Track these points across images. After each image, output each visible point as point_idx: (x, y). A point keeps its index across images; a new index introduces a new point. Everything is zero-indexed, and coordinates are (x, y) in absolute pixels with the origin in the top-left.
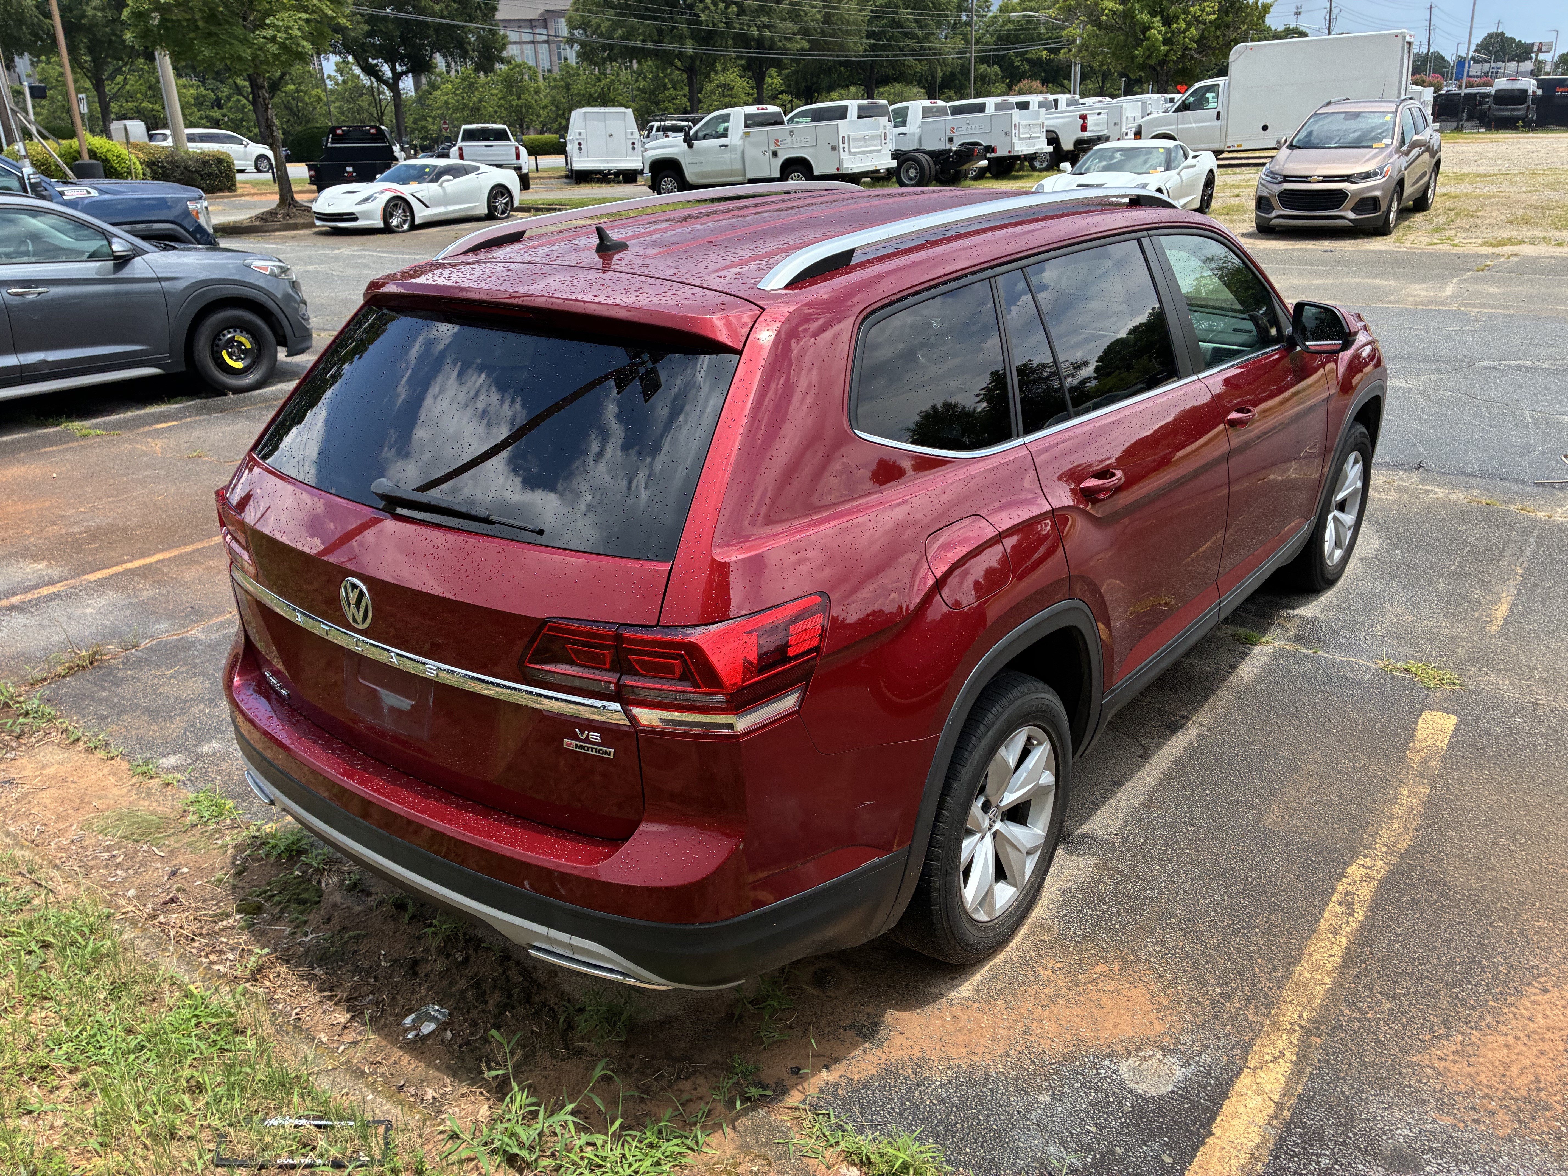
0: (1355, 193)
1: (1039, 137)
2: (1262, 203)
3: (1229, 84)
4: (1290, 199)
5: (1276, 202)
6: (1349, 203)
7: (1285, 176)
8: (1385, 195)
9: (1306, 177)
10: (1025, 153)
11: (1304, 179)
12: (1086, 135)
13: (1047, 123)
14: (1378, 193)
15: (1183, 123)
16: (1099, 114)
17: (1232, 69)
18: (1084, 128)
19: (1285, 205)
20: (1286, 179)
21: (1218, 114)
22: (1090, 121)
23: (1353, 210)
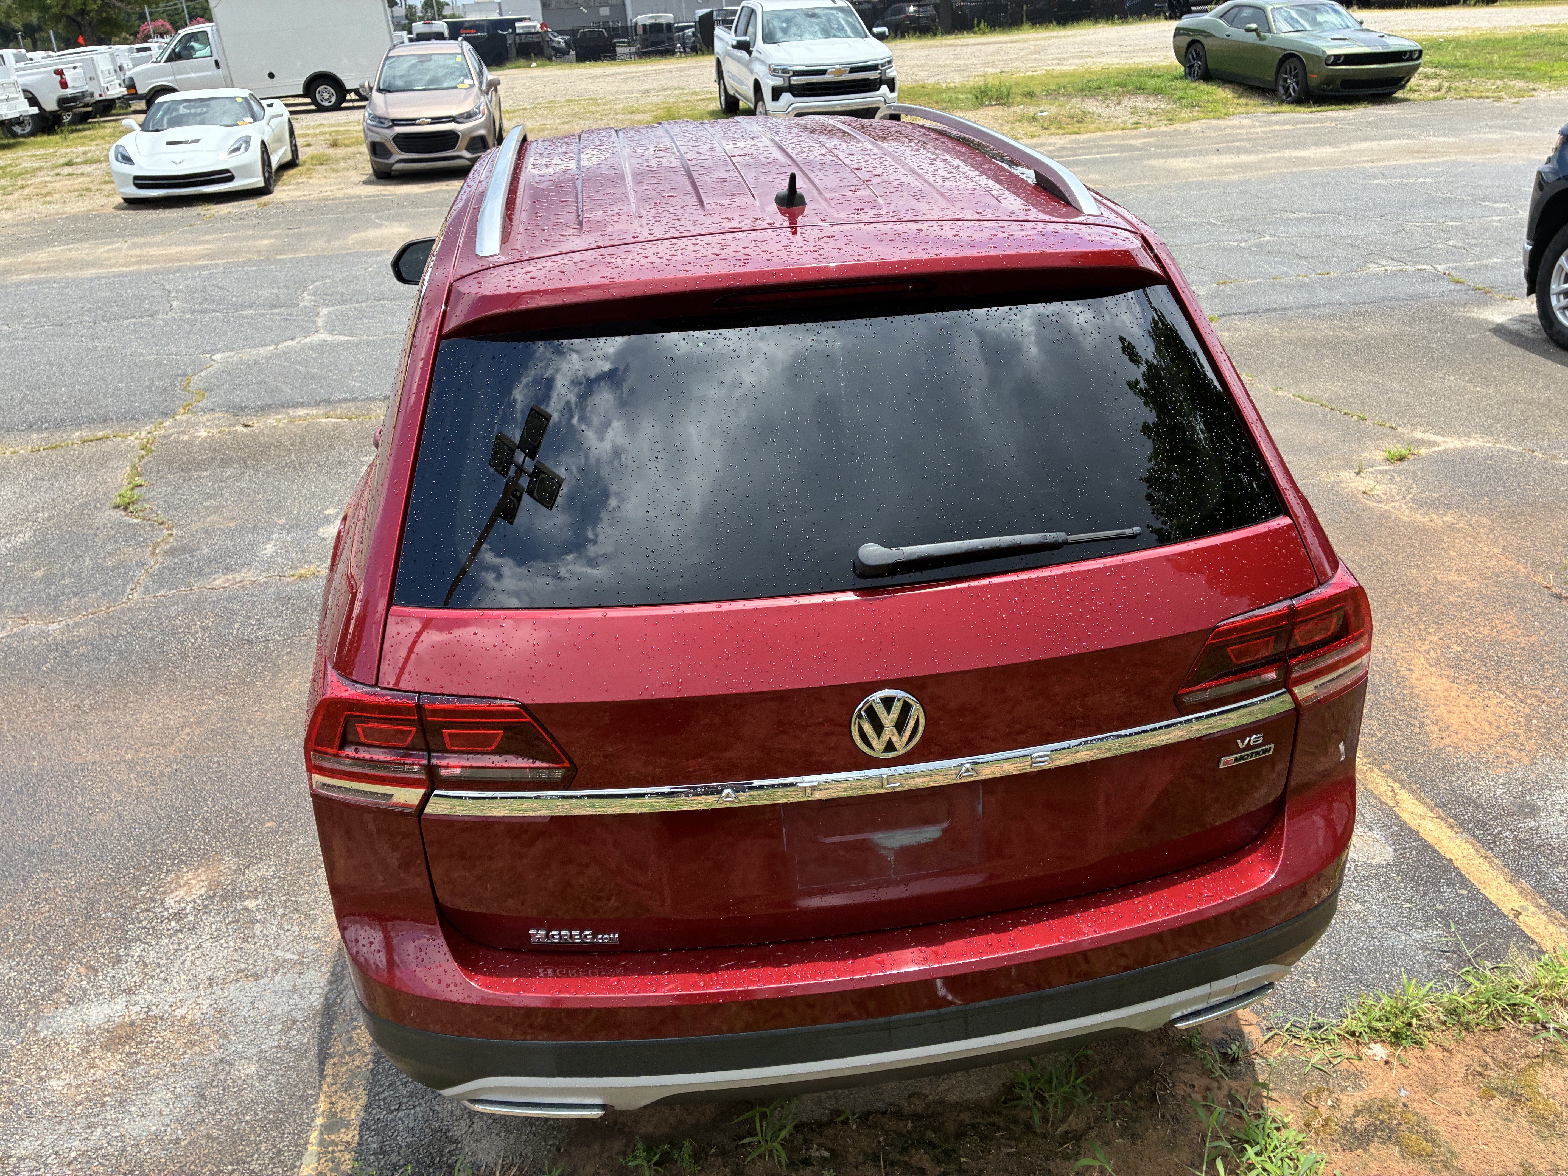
0: (465, 133)
1: (16, 98)
2: (377, 149)
3: (218, 30)
4: (407, 142)
5: (392, 147)
6: (463, 142)
7: (393, 120)
8: (489, 132)
9: (415, 120)
10: (10, 117)
11: (412, 122)
12: (69, 92)
13: (21, 80)
14: (482, 132)
15: (180, 74)
16: (75, 68)
17: (216, 12)
18: (64, 85)
19: (403, 149)
20: (395, 122)
21: (216, 62)
22: (68, 75)
23: (467, 149)
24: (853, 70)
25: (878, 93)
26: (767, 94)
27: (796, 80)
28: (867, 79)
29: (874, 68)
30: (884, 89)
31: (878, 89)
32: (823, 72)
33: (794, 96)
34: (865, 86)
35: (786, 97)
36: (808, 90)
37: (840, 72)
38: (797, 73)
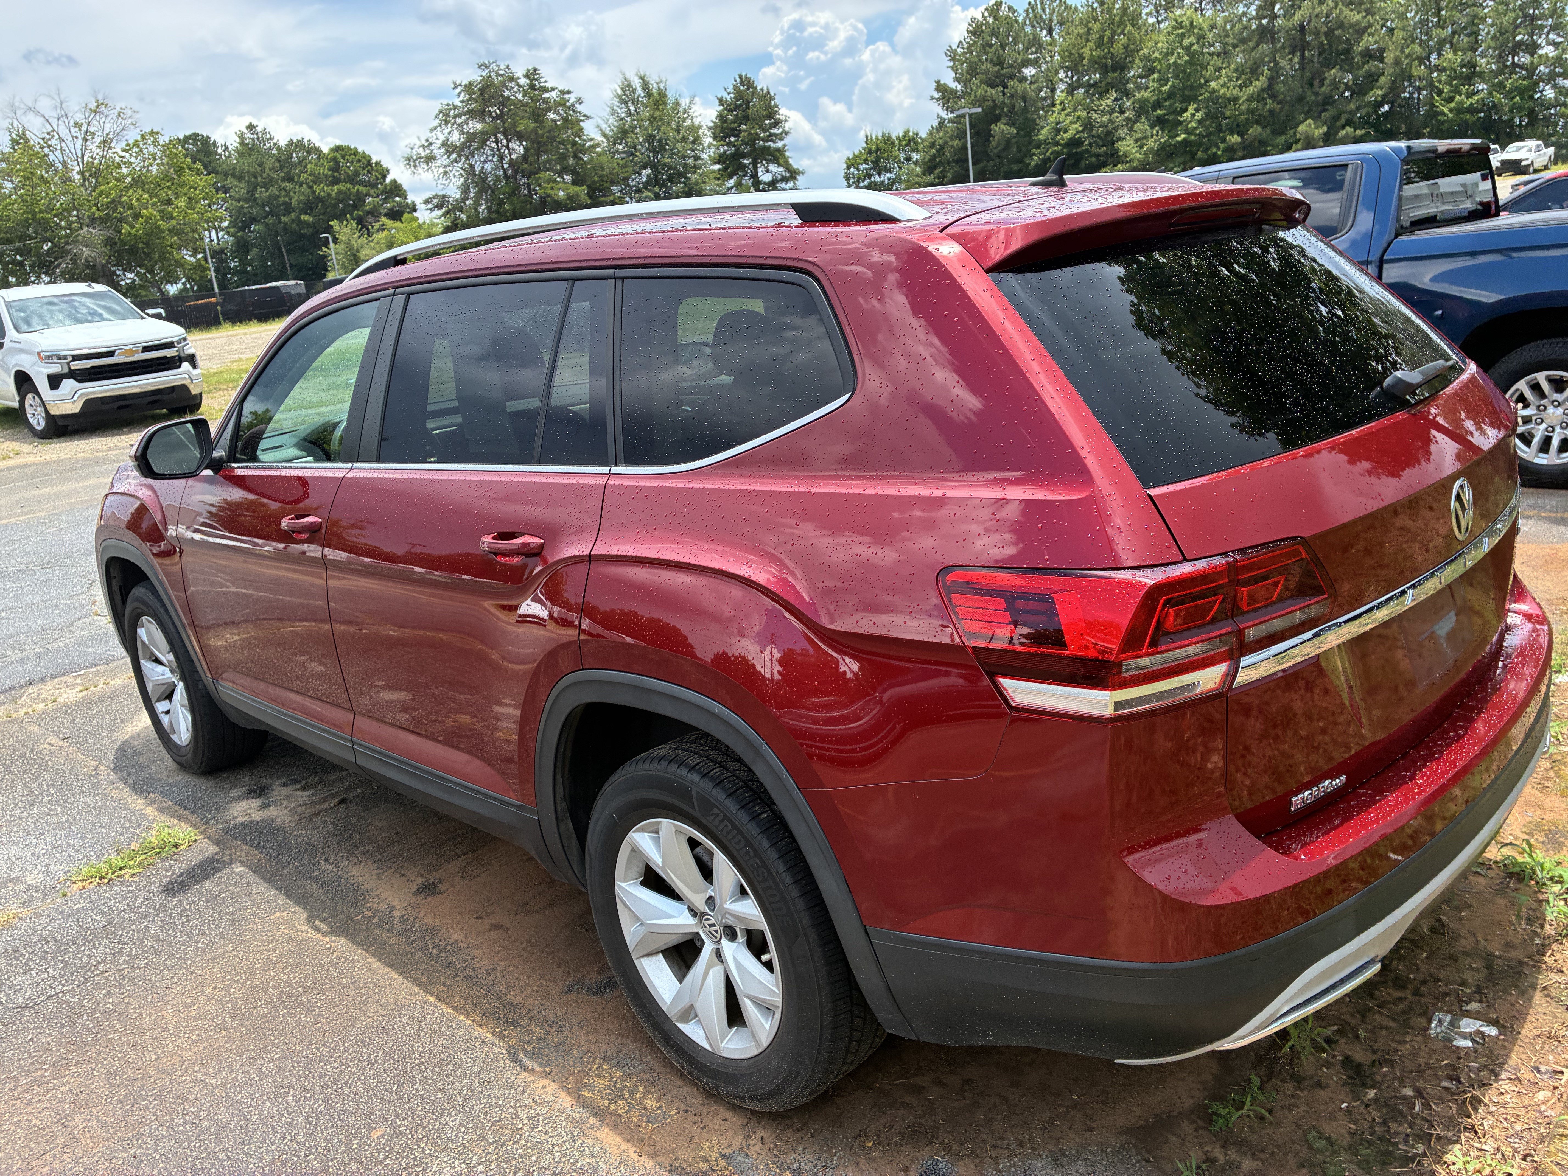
24: (146, 349)
25: (179, 370)
26: (42, 384)
27: (76, 365)
28: (165, 357)
29: (169, 345)
30: (186, 366)
31: (179, 367)
32: (111, 354)
33: (79, 381)
34: (164, 364)
35: (68, 385)
36: (95, 374)
37: (132, 352)
38: (76, 358)
